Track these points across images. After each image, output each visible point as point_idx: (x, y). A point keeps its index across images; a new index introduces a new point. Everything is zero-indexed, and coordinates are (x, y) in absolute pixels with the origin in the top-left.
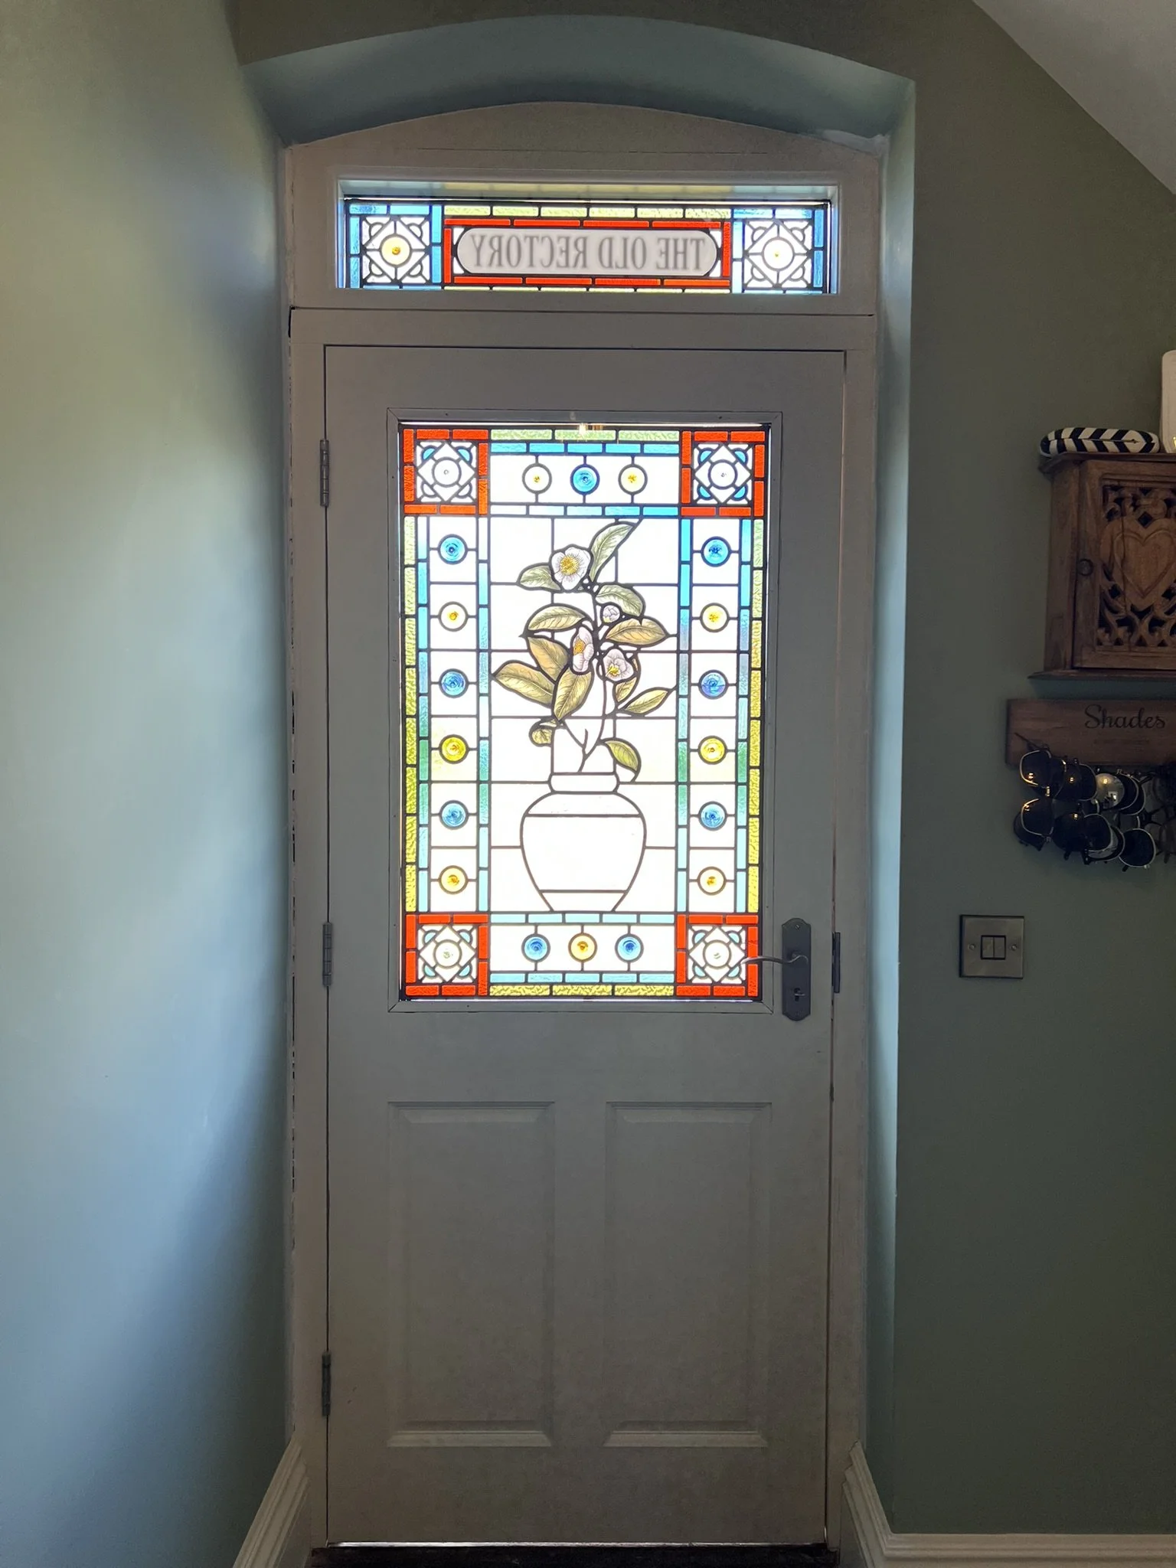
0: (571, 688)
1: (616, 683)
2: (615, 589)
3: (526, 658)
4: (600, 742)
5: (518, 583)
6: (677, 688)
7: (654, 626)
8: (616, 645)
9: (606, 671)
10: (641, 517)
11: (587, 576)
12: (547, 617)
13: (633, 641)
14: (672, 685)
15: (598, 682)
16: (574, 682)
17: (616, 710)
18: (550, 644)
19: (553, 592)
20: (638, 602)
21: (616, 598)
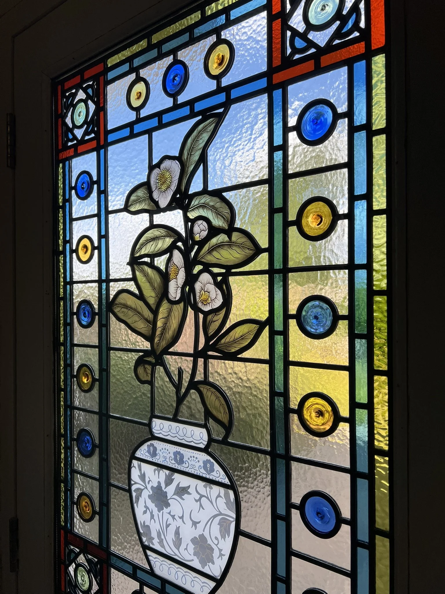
0: (167, 318)
1: (206, 314)
2: (205, 199)
3: (131, 286)
4: (193, 385)
5: (126, 209)
6: (270, 321)
7: (243, 239)
8: (207, 267)
9: (197, 298)
10: (227, 105)
11: (178, 190)
12: (148, 241)
13: (223, 262)
14: (264, 316)
15: (191, 312)
16: (170, 312)
17: (207, 347)
18: (149, 270)
19: (151, 213)
20: (226, 211)
21: (205, 210)
